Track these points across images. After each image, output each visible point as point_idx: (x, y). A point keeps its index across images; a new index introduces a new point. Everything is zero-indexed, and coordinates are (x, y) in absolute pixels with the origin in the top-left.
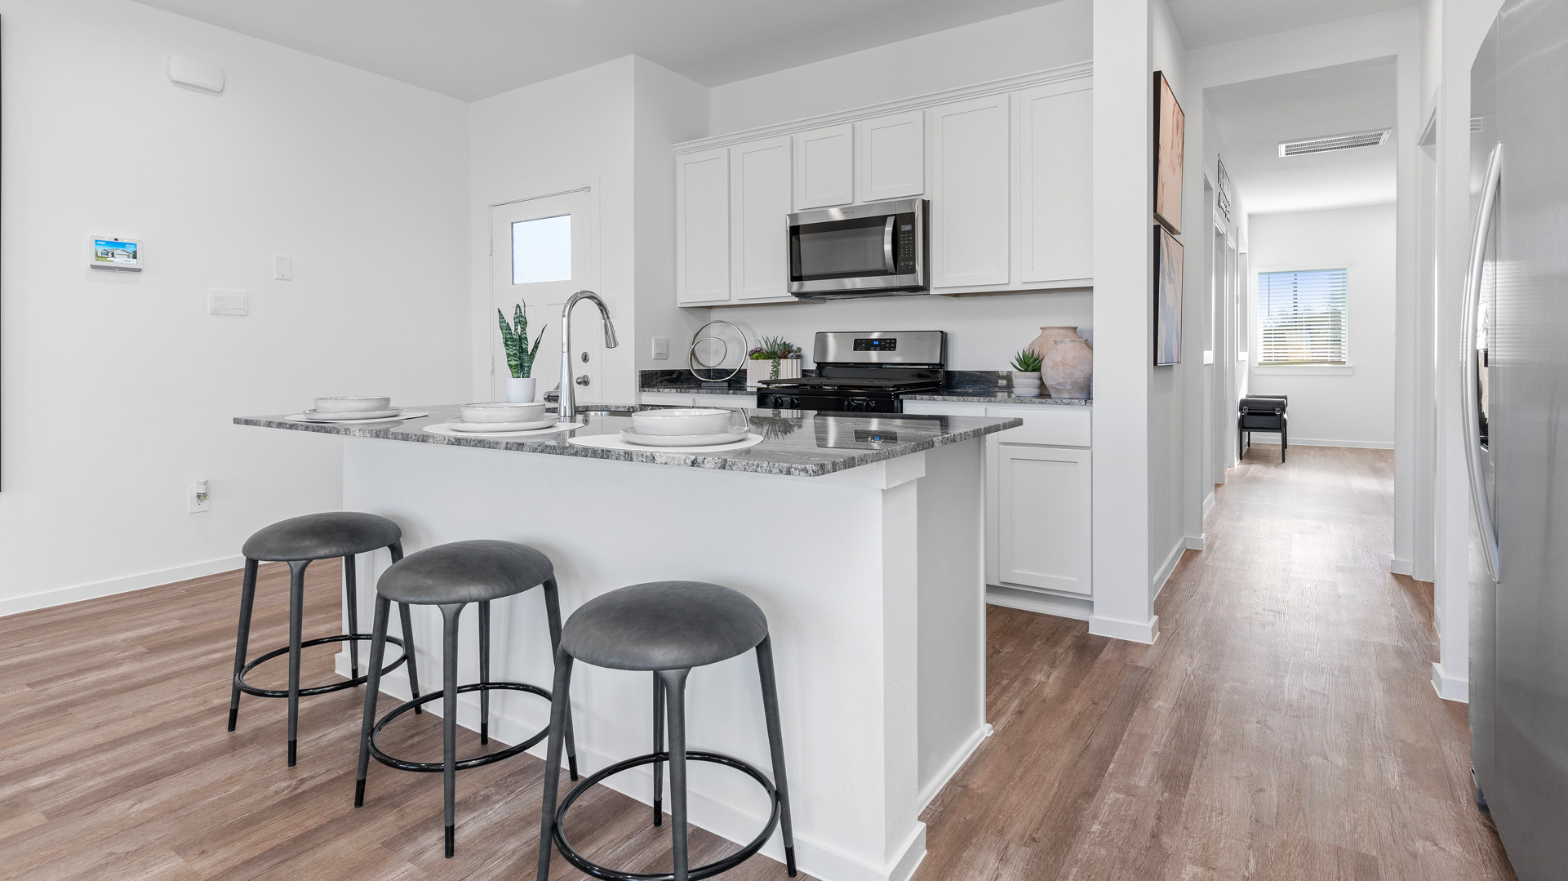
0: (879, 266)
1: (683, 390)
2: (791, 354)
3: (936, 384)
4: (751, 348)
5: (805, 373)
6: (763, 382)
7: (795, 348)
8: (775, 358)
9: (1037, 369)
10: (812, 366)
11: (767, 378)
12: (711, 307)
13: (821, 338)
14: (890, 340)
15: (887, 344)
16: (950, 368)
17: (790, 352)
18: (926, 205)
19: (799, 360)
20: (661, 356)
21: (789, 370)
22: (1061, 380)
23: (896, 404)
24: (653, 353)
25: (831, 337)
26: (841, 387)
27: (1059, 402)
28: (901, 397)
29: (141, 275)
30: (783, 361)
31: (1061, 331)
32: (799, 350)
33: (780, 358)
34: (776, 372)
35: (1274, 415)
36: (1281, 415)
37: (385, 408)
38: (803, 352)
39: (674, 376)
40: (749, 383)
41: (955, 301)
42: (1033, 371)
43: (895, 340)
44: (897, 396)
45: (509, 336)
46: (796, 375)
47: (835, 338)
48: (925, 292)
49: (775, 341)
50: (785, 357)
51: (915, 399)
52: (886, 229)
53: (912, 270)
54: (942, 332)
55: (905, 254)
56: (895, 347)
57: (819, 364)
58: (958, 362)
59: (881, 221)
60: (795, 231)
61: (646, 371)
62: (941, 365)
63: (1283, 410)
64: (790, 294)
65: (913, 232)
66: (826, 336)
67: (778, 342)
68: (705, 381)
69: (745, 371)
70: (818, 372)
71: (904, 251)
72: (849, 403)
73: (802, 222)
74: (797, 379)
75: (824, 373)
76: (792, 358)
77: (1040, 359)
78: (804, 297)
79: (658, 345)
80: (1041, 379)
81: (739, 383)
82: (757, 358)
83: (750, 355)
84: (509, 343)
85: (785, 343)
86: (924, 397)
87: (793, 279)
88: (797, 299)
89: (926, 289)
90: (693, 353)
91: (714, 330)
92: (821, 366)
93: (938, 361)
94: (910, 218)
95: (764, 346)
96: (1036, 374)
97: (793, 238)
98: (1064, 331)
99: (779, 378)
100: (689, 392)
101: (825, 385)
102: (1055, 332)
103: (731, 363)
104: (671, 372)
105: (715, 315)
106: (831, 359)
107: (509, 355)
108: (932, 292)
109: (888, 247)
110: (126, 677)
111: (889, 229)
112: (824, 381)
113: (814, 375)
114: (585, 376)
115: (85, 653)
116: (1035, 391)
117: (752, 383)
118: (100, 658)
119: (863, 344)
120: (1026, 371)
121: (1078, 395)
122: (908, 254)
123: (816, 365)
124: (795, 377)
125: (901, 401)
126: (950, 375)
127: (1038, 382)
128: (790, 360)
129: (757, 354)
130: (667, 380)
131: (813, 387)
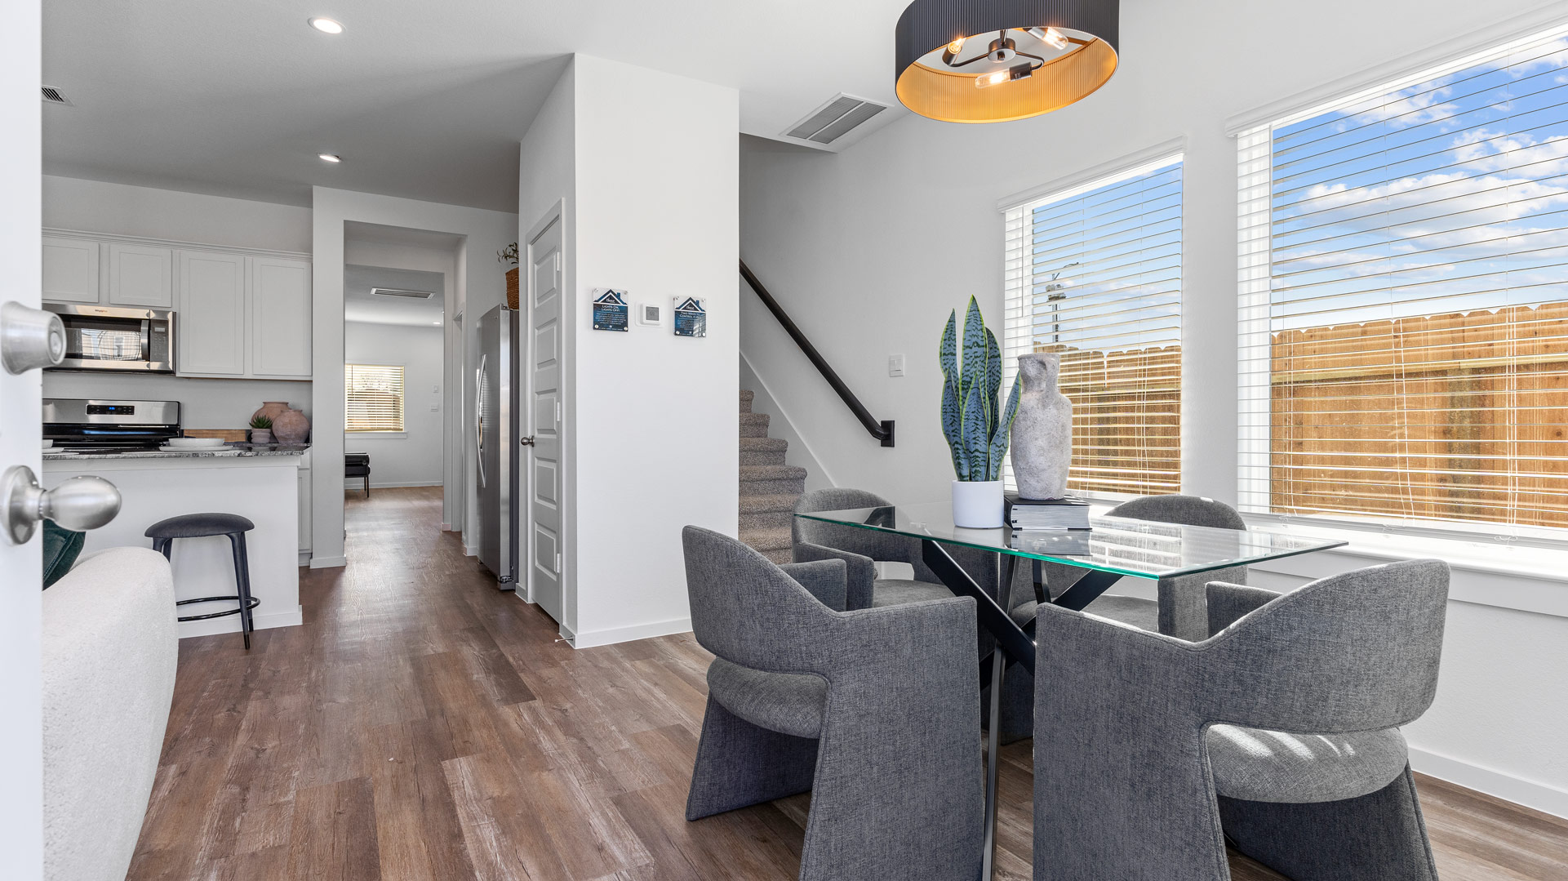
9: (269, 427)
14: (128, 407)
15: (125, 411)
16: (183, 428)
18: (174, 315)
22: (289, 433)
31: (280, 405)
35: (362, 465)
36: (367, 465)
41: (186, 381)
42: (266, 428)
43: (133, 407)
48: (172, 375)
52: (142, 328)
54: (179, 403)
56: (133, 412)
62: (178, 425)
63: (368, 462)
65: (166, 333)
77: (271, 421)
80: (272, 433)
89: (174, 373)
93: (176, 423)
96: (268, 430)
102: (274, 405)
108: (178, 375)
109: (144, 341)
111: (145, 328)
116: (267, 440)
119: (95, 409)
120: (262, 428)
121: (298, 441)
126: (182, 432)
127: (270, 435)
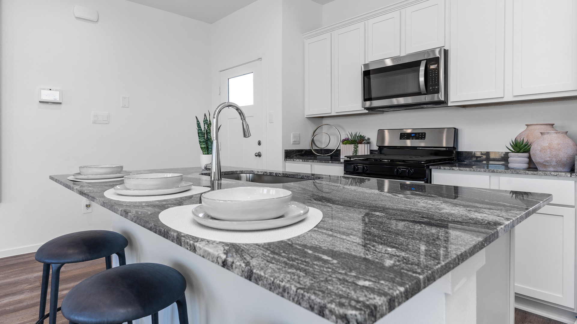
0: (416, 90)
1: (305, 160)
2: (364, 141)
3: (452, 159)
4: (343, 138)
5: (372, 152)
6: (347, 157)
7: (366, 138)
8: (355, 143)
9: (527, 151)
10: (376, 148)
11: (351, 154)
12: (322, 117)
13: (381, 133)
14: (422, 133)
15: (420, 136)
16: (460, 150)
17: (363, 140)
18: (446, 52)
19: (368, 145)
20: (295, 143)
21: (363, 150)
22: (548, 159)
23: (427, 172)
24: (292, 140)
25: (386, 132)
26: (392, 161)
27: (546, 174)
28: (430, 167)
29: (62, 106)
30: (360, 145)
31: (542, 126)
32: (369, 139)
33: (358, 143)
34: (356, 151)
37: (119, 173)
38: (371, 140)
39: (303, 153)
40: (341, 157)
41: (463, 110)
42: (524, 152)
43: (425, 133)
44: (428, 167)
45: (200, 131)
46: (367, 153)
47: (389, 132)
48: (445, 105)
49: (356, 135)
50: (361, 143)
51: (440, 169)
52: (421, 69)
53: (437, 91)
54: (454, 128)
55: (432, 82)
56: (425, 138)
57: (379, 147)
58: (464, 146)
59: (417, 64)
60: (367, 74)
61: (288, 150)
62: (454, 148)
64: (363, 109)
65: (438, 69)
66: (384, 132)
67: (357, 135)
68: (319, 155)
69: (340, 150)
70: (379, 151)
71: (432, 81)
72: (397, 170)
73: (371, 68)
74: (367, 155)
75: (383, 152)
76: (365, 143)
77: (529, 144)
78: (372, 110)
79: (294, 137)
80: (530, 158)
81: (337, 156)
82: (346, 144)
83: (342, 142)
84: (200, 135)
85: (361, 135)
86: (446, 168)
87: (365, 100)
88: (367, 111)
89: (446, 103)
90: (313, 141)
91: (325, 129)
92: (381, 148)
93: (452, 146)
94: (436, 60)
95: (350, 137)
96: (526, 155)
97: (365, 77)
98: (545, 126)
99: (358, 155)
100: (309, 161)
101: (383, 159)
102: (538, 127)
103: (333, 146)
104: (302, 151)
105: (325, 121)
106: (387, 144)
107: (200, 142)
108: (449, 104)
109: (422, 79)
110: (20, 301)
111: (422, 69)
112: (382, 157)
113: (377, 153)
114: (259, 152)
115: (15, 284)
116: (525, 166)
117: (343, 158)
118: (19, 288)
119: (404, 136)
120: (518, 152)
121: (561, 169)
122: (435, 82)
123: (378, 147)
124: (366, 154)
125: (431, 170)
126: (460, 154)
127: (527, 160)
128: (363, 145)
129: (346, 141)
130: (298, 155)
131: (376, 160)
